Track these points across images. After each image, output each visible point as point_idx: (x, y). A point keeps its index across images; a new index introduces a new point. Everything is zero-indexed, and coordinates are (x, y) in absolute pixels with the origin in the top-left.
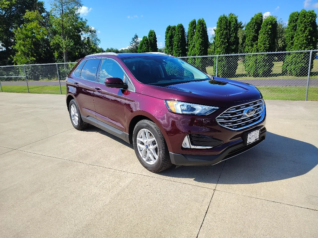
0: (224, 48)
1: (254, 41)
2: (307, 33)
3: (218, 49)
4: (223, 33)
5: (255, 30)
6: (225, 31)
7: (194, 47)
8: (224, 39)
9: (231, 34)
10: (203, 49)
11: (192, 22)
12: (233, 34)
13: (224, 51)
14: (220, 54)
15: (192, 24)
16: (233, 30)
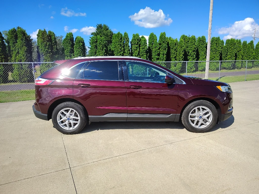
0: (49, 56)
1: (71, 53)
2: (104, 51)
3: (44, 56)
4: (46, 44)
5: (71, 45)
6: (48, 43)
7: (18, 53)
8: (48, 49)
9: (53, 46)
10: (29, 55)
11: (11, 30)
12: (55, 46)
13: (49, 59)
14: (46, 61)
15: (12, 32)
16: (54, 43)
